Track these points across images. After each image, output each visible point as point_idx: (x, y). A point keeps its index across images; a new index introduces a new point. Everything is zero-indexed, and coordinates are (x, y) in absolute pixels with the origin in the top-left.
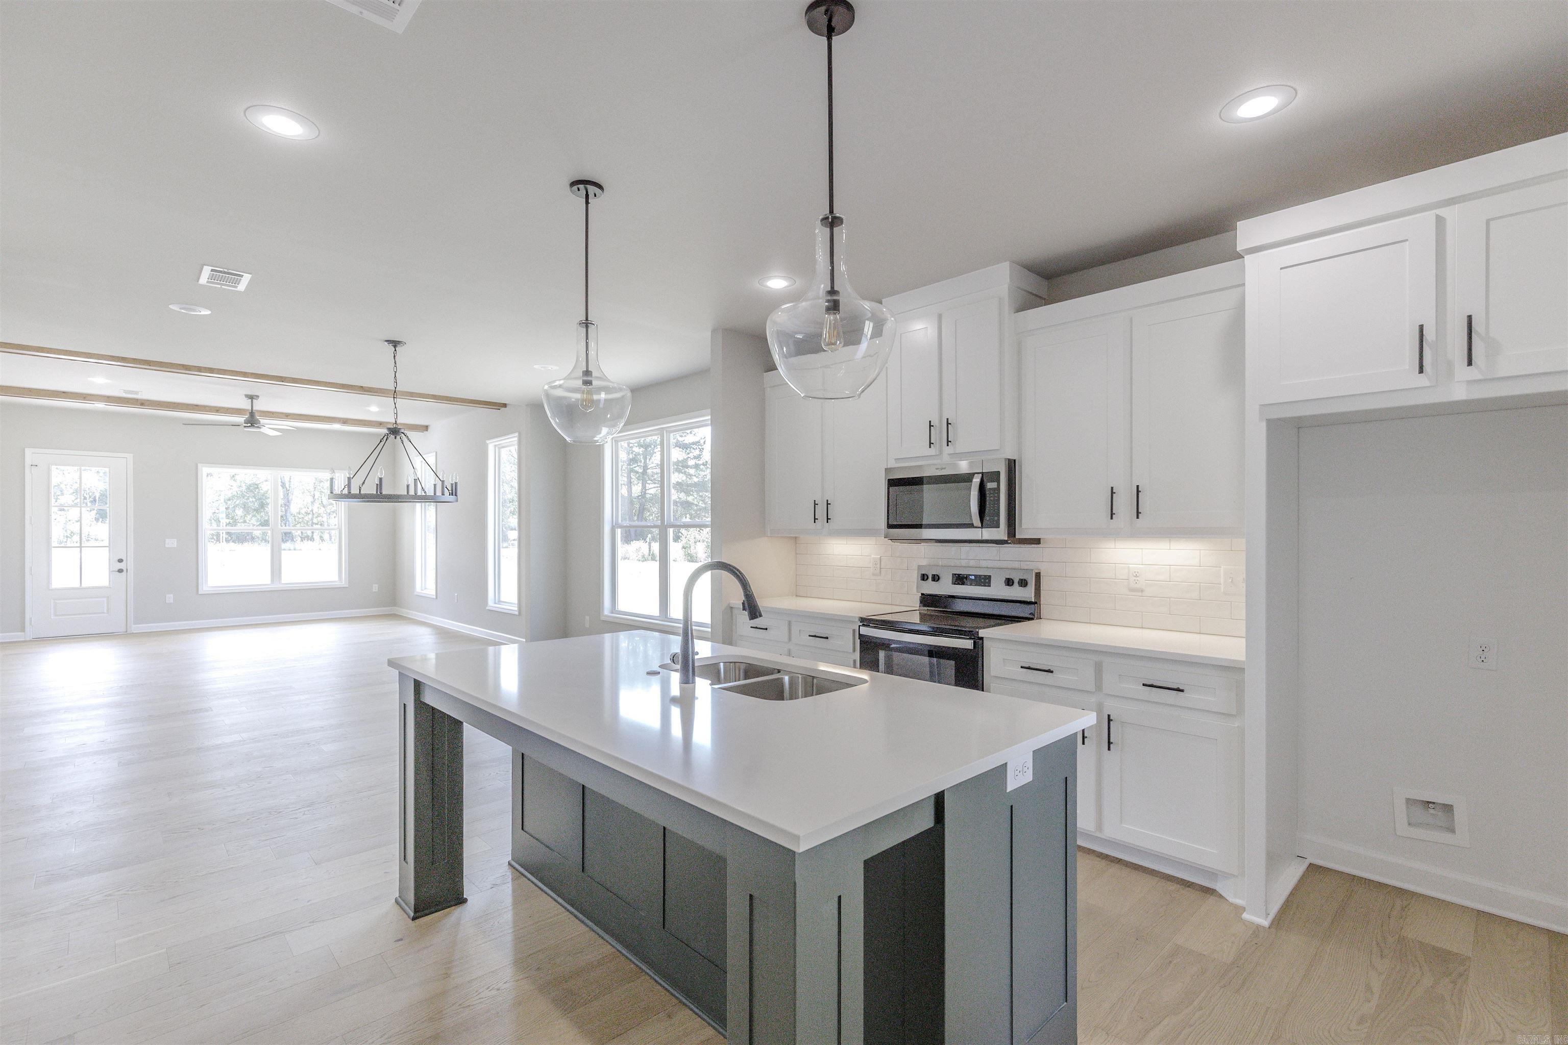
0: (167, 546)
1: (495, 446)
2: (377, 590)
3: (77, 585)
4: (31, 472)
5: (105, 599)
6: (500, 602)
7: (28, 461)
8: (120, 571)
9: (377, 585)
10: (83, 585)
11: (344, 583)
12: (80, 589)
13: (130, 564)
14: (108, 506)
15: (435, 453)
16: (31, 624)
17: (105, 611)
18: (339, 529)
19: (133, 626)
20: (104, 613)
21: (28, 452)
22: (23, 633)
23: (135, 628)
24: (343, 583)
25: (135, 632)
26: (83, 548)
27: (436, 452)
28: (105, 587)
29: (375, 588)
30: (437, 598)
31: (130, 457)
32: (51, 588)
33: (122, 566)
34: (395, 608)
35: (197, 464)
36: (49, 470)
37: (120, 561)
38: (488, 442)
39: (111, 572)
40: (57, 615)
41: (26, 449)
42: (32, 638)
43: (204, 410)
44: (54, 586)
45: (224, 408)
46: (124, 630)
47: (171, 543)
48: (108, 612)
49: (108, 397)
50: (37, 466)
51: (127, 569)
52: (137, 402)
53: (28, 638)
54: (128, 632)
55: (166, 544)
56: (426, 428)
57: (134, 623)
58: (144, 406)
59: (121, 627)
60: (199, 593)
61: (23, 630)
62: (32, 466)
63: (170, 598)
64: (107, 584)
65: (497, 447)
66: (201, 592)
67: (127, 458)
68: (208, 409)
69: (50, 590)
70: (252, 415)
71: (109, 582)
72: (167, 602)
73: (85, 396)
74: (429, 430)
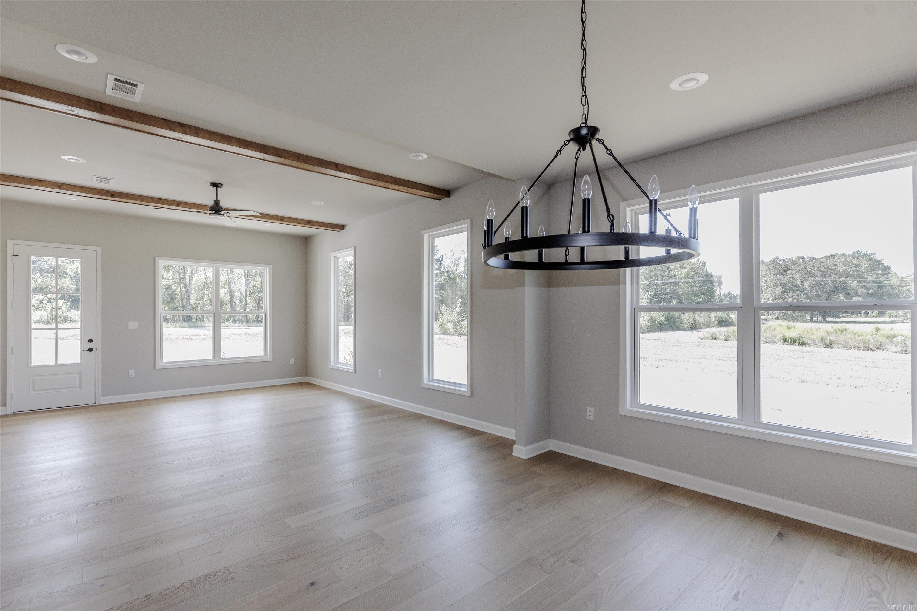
0: (130, 327)
1: (429, 236)
2: (293, 363)
3: (53, 363)
4: (13, 261)
5: (77, 375)
6: (433, 380)
7: (10, 252)
8: (91, 350)
9: (293, 359)
10: (59, 363)
11: (269, 358)
12: (56, 366)
13: (98, 344)
14: (80, 293)
15: (353, 248)
16: (12, 399)
17: (78, 385)
18: (265, 313)
19: (101, 398)
20: (76, 387)
21: (10, 243)
22: (3, 408)
23: (104, 400)
25: (102, 403)
26: (58, 330)
27: (355, 247)
28: (77, 364)
29: (292, 361)
30: (355, 372)
31: (99, 249)
33: (92, 345)
34: (306, 377)
35: (155, 258)
36: (29, 260)
37: (91, 341)
38: (423, 232)
39: (82, 351)
40: (35, 391)
41: (8, 240)
42: (12, 412)
43: (167, 203)
44: (33, 364)
45: (183, 202)
46: (94, 402)
47: (133, 325)
48: (80, 387)
49: (82, 187)
50: (18, 256)
51: (96, 348)
52: (108, 193)
53: (9, 412)
54: (97, 404)
55: (129, 326)
56: (343, 227)
57: (102, 396)
58: (114, 197)
59: (90, 401)
60: (156, 368)
61: (4, 404)
62: (13, 255)
63: (132, 373)
64: (79, 362)
65: (432, 237)
66: (157, 367)
67: (97, 251)
68: (170, 203)
69: (29, 368)
70: (217, 202)
71: (81, 359)
72: (130, 376)
73: (60, 185)
74: (346, 228)
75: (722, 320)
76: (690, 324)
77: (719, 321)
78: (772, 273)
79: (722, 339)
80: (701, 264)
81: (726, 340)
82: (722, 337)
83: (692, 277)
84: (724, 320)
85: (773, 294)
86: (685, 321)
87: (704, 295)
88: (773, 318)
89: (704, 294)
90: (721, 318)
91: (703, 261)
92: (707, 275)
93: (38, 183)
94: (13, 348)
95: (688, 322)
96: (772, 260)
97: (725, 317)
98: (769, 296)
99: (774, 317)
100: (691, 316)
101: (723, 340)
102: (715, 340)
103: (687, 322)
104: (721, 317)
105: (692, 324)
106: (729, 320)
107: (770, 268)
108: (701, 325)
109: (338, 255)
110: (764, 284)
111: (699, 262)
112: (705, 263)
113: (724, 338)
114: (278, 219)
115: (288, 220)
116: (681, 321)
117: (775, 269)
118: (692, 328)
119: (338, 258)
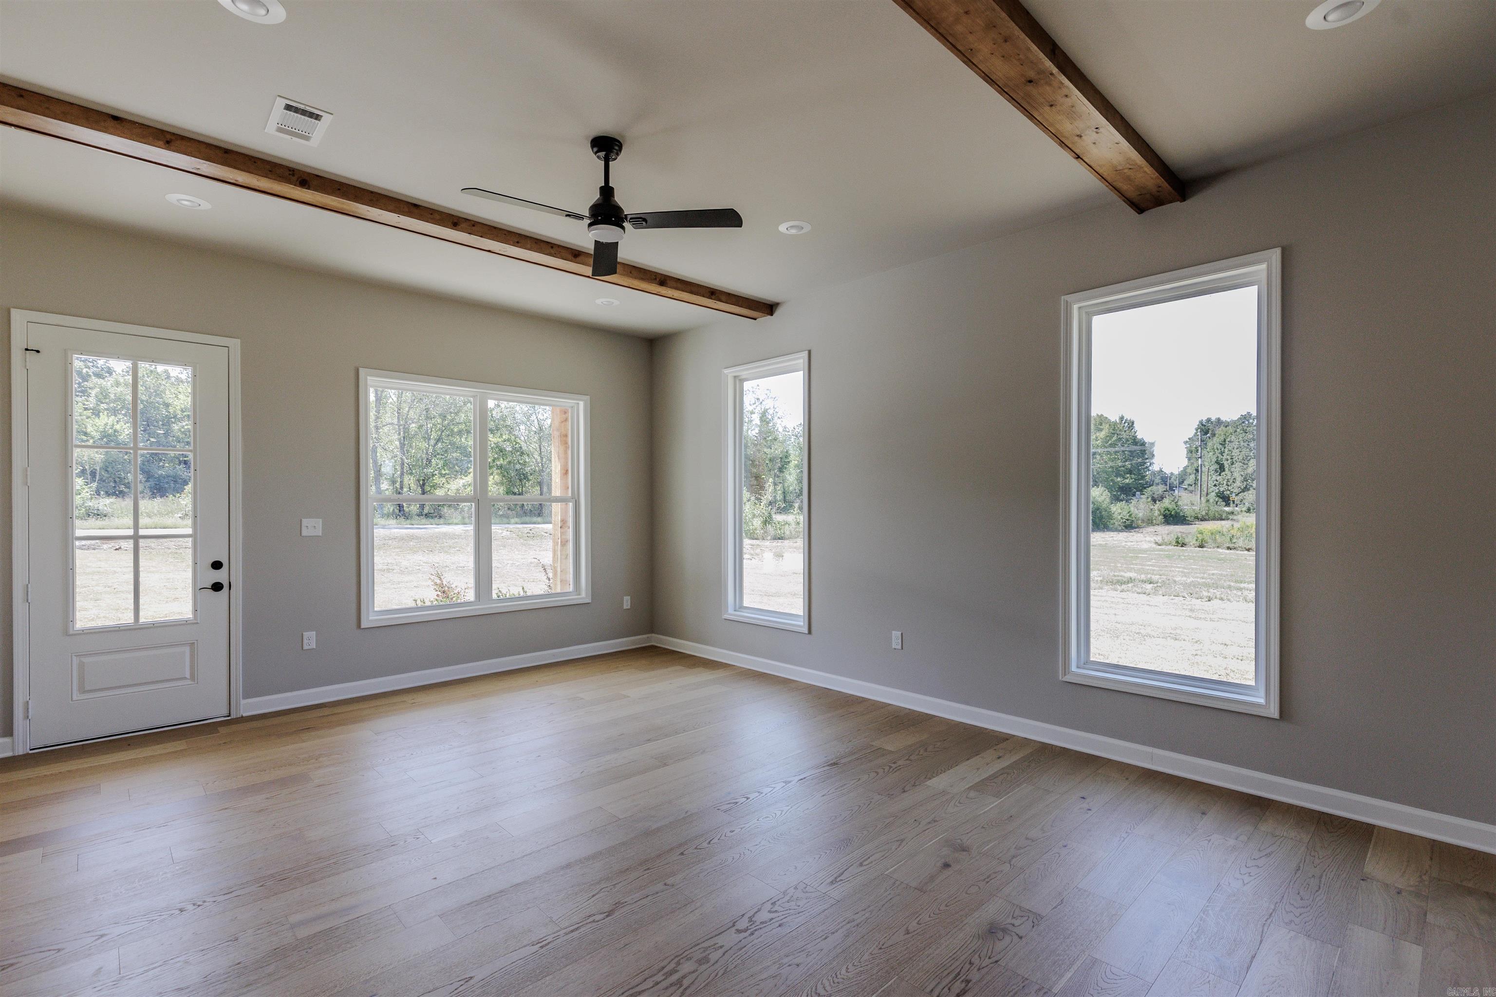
0: (305, 532)
1: (1081, 308)
2: (628, 607)
3: (128, 618)
4: (25, 367)
5: (187, 650)
7: (18, 341)
8: (217, 587)
9: (629, 598)
10: (145, 617)
11: (584, 596)
12: (136, 628)
13: (235, 572)
15: (805, 354)
16: (27, 717)
17: (188, 675)
18: (574, 500)
19: (242, 702)
20: (185, 678)
21: (18, 319)
22: (7, 740)
23: (249, 707)
24: (583, 594)
25: (245, 715)
27: (810, 352)
28: (186, 623)
29: (627, 602)
30: (810, 632)
31: (235, 344)
32: (71, 632)
33: (220, 576)
34: (653, 635)
35: (358, 369)
36: (67, 365)
37: (217, 565)
39: (198, 589)
40: (85, 692)
41: (13, 312)
42: (28, 750)
43: (432, 219)
44: (79, 625)
45: (466, 220)
46: (226, 712)
47: (312, 527)
48: (192, 677)
49: (227, 151)
50: (38, 352)
51: (230, 583)
52: (293, 175)
53: (20, 751)
54: (233, 716)
55: (304, 529)
56: (769, 308)
57: (244, 698)
58: (306, 189)
59: (216, 710)
60: (363, 627)
61: (9, 732)
62: (27, 350)
63: (310, 640)
64: (190, 616)
65: (1086, 312)
66: (364, 625)
67: (230, 349)
68: (437, 217)
69: (72, 635)
70: (607, 191)
71: (195, 610)
72: (306, 647)
73: (168, 137)
74: (778, 313)
75: (1170, 514)
76: (1124, 520)
77: (1165, 516)
78: (1241, 439)
79: (1194, 544)
80: (1126, 424)
81: (1201, 546)
82: (1194, 542)
83: (1113, 445)
84: (1173, 513)
85: (1242, 473)
86: (1115, 516)
87: (1131, 474)
88: (1241, 511)
89: (1130, 472)
90: (1169, 511)
91: (1130, 420)
92: (1135, 441)
93: (111, 123)
94: (29, 586)
95: (1121, 516)
96: (1240, 418)
97: (1174, 509)
98: (1236, 475)
99: (1244, 509)
100: (1125, 507)
101: (1196, 547)
102: (1182, 546)
103: (1119, 517)
104: (1168, 509)
105: (1128, 520)
106: (1179, 514)
107: (1238, 430)
108: (1140, 521)
109: (744, 374)
110: (1228, 457)
111: (1123, 422)
112: (1133, 423)
113: (1198, 544)
114: (656, 279)
115: (674, 284)
116: (1110, 516)
117: (1246, 433)
118: (1126, 527)
119: (742, 381)
